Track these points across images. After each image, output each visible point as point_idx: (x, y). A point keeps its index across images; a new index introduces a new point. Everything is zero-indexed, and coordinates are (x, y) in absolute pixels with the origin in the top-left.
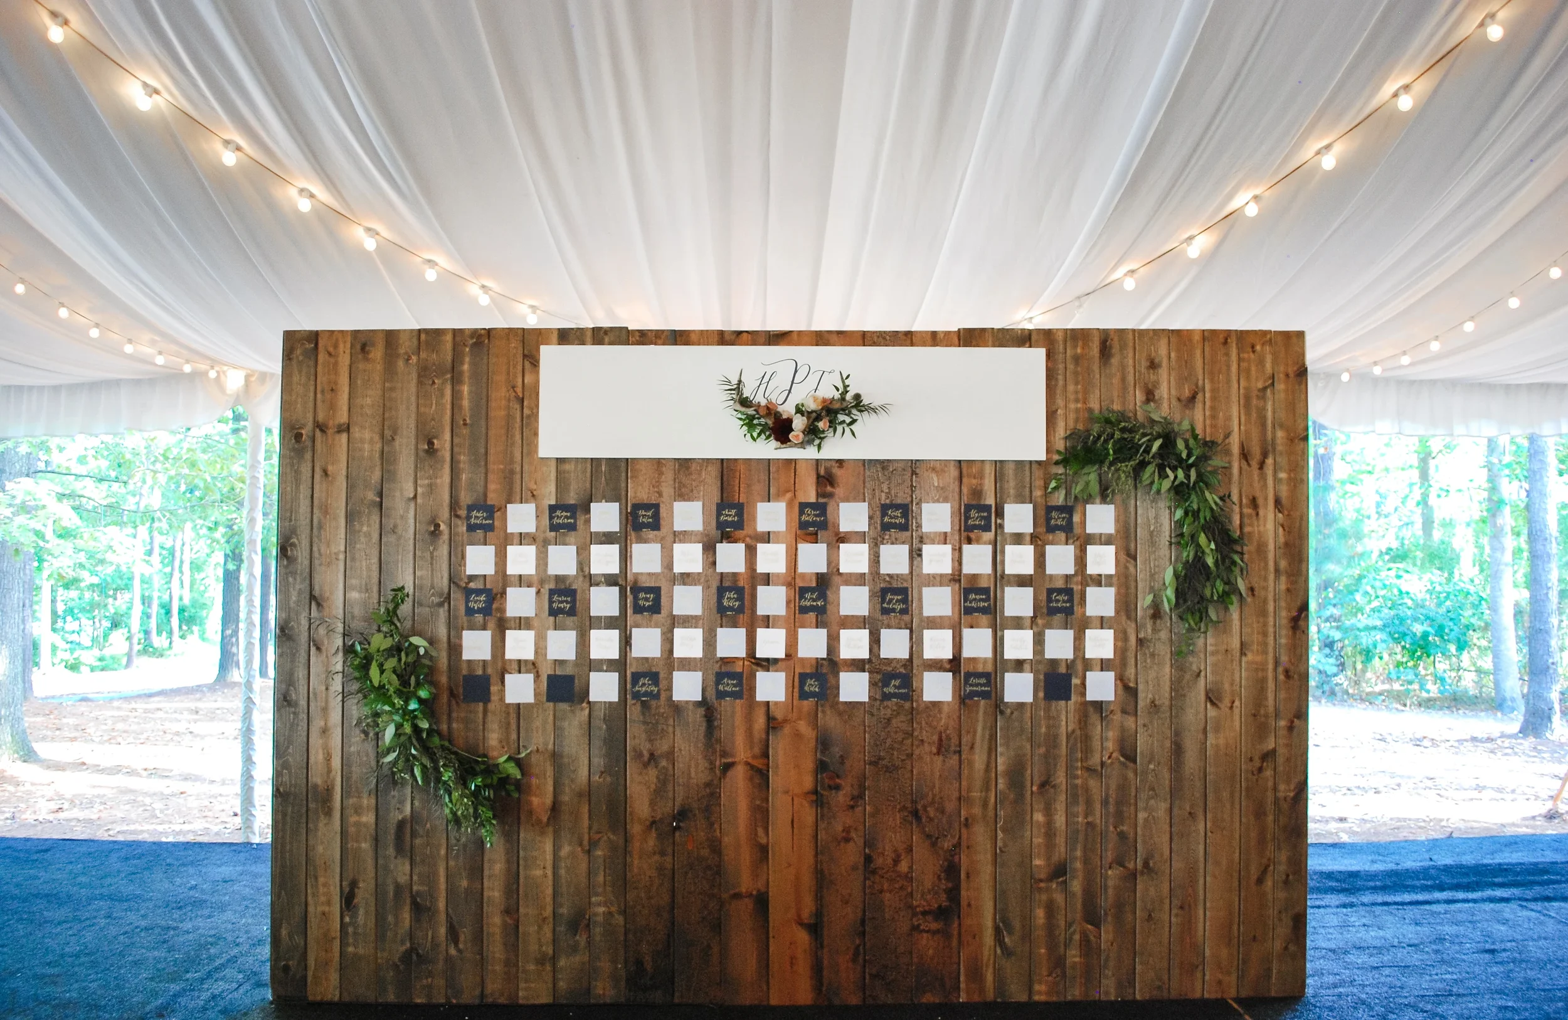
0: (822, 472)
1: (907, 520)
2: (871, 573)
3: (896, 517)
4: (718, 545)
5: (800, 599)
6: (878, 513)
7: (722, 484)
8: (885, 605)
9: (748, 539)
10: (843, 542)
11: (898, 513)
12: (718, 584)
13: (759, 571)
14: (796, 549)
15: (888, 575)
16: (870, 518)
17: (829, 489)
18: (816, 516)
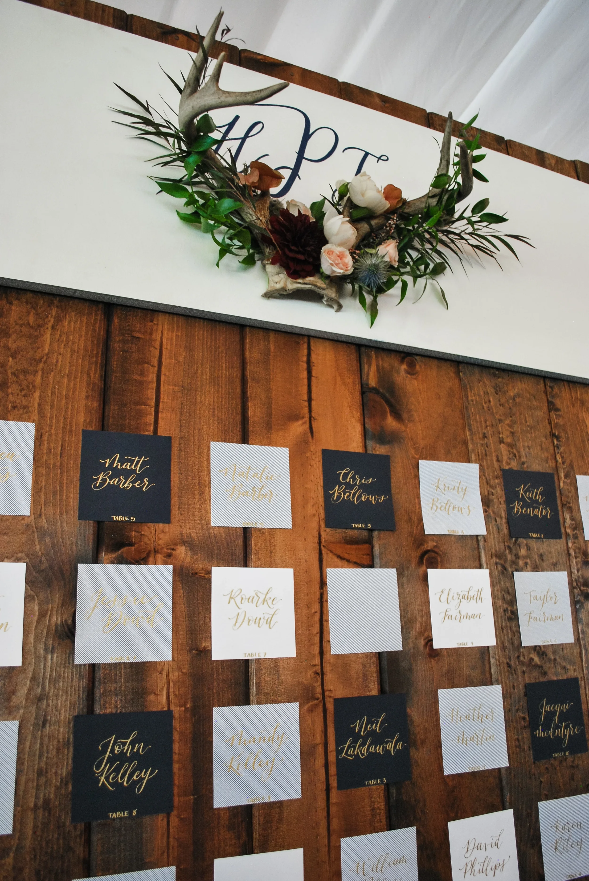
0: (373, 382)
1: (555, 510)
2: (501, 645)
3: (533, 504)
4: (82, 568)
5: (340, 741)
6: (499, 491)
7: (105, 377)
8: (540, 733)
9: (181, 551)
10: (434, 565)
11: (537, 495)
12: (79, 708)
13: (216, 655)
14: (323, 584)
15: (536, 649)
16: (486, 502)
17: (391, 422)
18: (366, 489)
